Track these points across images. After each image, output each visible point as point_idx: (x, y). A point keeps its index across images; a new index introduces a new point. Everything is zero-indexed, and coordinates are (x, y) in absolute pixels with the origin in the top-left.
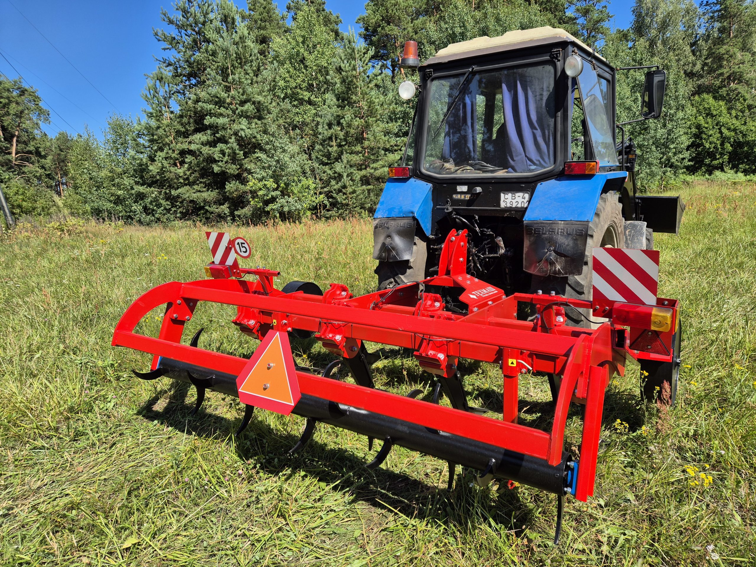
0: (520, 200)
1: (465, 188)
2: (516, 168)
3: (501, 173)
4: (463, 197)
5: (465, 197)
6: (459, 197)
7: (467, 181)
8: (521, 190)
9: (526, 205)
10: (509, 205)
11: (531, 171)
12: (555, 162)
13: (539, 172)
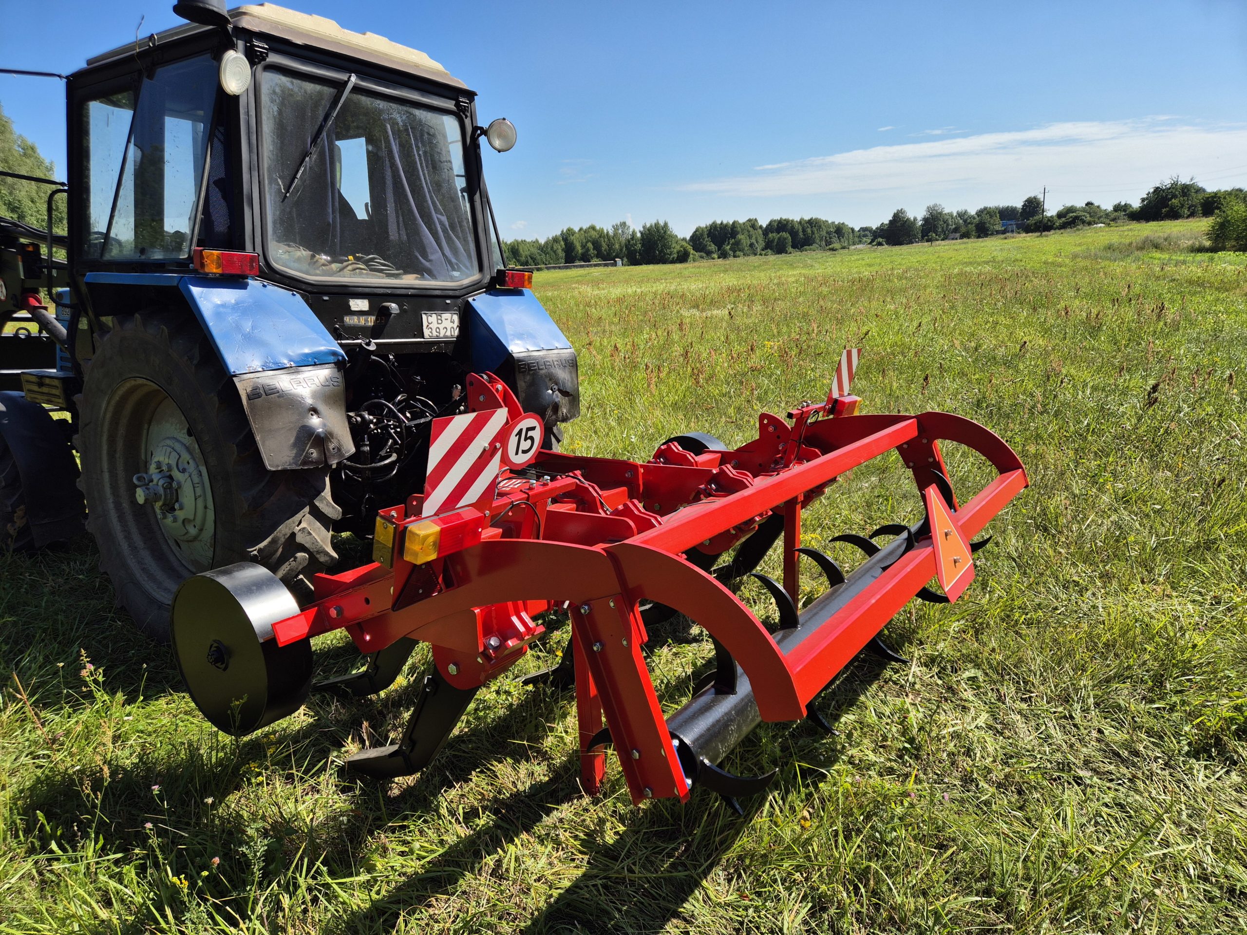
0: (448, 324)
1: (363, 305)
2: (435, 273)
3: (410, 280)
4: (362, 321)
5: (366, 321)
7: (367, 290)
8: (446, 308)
9: (457, 333)
10: (435, 334)
11: (452, 279)
12: (481, 269)
13: (466, 282)
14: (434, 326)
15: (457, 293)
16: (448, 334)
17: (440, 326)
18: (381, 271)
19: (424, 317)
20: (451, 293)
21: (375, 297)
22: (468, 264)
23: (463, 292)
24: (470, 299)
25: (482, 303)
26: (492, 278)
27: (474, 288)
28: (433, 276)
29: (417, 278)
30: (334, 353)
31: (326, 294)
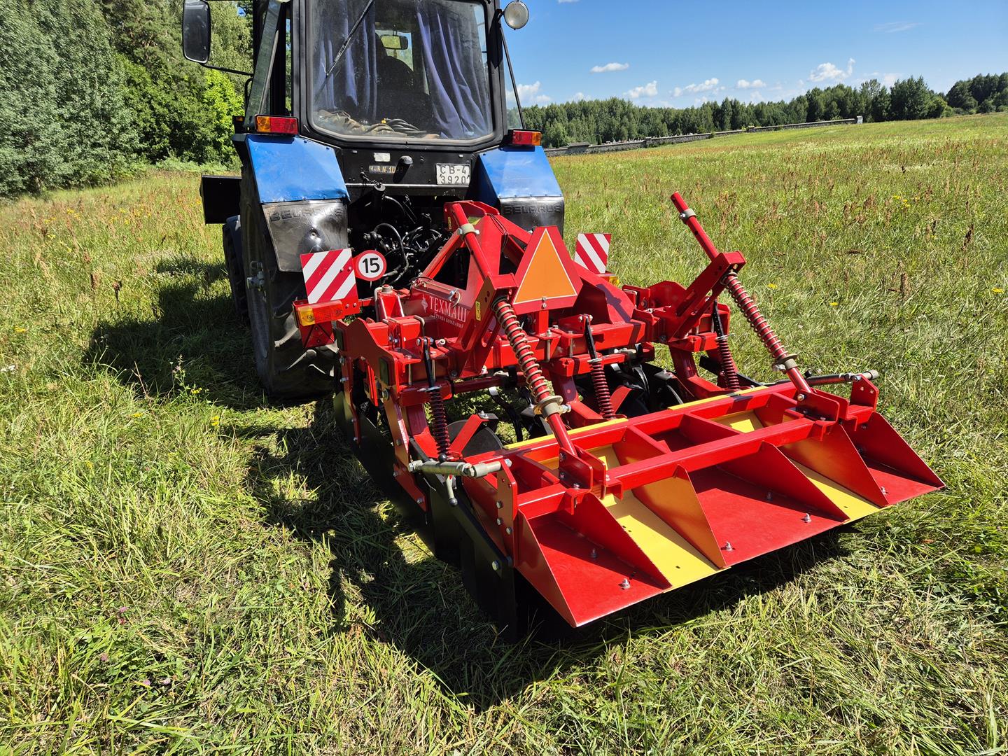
0: (460, 174)
1: (385, 157)
2: (451, 132)
3: (430, 139)
4: (384, 169)
5: (387, 169)
6: (377, 169)
7: (389, 146)
8: (459, 161)
9: (468, 181)
10: (447, 181)
11: (467, 137)
12: (494, 128)
13: (479, 139)
14: (447, 175)
15: (470, 149)
16: (460, 181)
17: (453, 176)
18: (403, 131)
19: (438, 167)
20: (463, 149)
21: (396, 152)
22: (483, 125)
23: (474, 148)
24: (481, 154)
25: (491, 158)
26: (505, 137)
27: (487, 145)
28: (449, 135)
29: (436, 137)
30: (340, 192)
31: (355, 149)
